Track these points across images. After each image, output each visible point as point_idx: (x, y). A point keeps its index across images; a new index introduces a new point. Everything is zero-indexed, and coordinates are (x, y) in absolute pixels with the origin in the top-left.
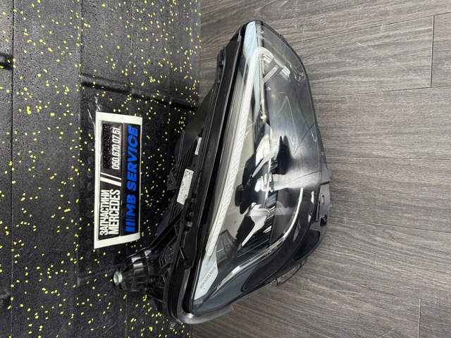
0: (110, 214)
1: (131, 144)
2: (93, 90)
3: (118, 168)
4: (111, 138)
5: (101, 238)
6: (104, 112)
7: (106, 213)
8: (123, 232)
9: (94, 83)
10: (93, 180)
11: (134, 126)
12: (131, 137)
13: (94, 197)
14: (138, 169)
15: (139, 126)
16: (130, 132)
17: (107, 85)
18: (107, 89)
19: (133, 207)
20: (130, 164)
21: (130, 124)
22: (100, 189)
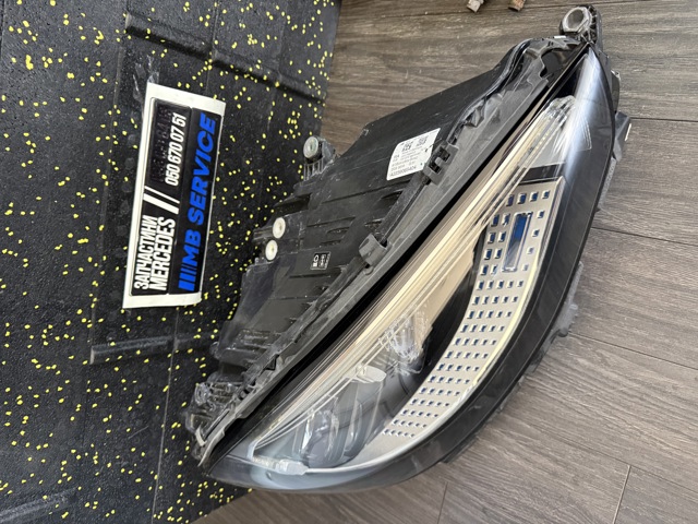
0: (155, 257)
1: (201, 145)
2: (146, 43)
3: (176, 184)
4: (169, 132)
5: (136, 292)
6: (161, 84)
7: (149, 253)
8: (173, 287)
9: (149, 32)
10: (131, 197)
11: (210, 115)
12: (202, 135)
13: (130, 225)
14: (209, 190)
15: (220, 116)
16: (202, 125)
17: (172, 38)
18: (170, 45)
19: (193, 250)
20: (197, 180)
21: (205, 112)
22: (142, 214)
